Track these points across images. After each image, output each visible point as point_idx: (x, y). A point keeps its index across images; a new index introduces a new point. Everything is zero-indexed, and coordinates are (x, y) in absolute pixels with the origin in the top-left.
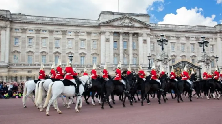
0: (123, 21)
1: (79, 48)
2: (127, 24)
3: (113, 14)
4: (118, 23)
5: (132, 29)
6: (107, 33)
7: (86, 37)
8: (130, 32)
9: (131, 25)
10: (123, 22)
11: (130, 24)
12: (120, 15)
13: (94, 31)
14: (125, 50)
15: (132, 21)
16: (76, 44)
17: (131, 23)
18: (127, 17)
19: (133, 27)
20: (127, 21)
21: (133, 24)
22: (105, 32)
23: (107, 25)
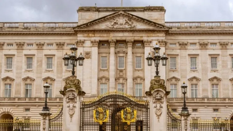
0: (115, 21)
1: (44, 71)
2: (121, 27)
3: (98, 10)
4: (106, 25)
5: (130, 34)
6: (88, 44)
7: (56, 50)
8: (128, 39)
9: (130, 26)
10: (115, 23)
11: (127, 26)
12: (109, 11)
13: (68, 42)
14: (121, 71)
15: (132, 21)
16: (39, 64)
17: (130, 23)
18: (121, 13)
19: (133, 31)
20: (121, 21)
21: (133, 25)
22: (83, 42)
23: (85, 29)
